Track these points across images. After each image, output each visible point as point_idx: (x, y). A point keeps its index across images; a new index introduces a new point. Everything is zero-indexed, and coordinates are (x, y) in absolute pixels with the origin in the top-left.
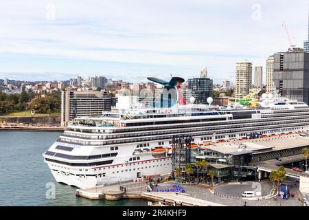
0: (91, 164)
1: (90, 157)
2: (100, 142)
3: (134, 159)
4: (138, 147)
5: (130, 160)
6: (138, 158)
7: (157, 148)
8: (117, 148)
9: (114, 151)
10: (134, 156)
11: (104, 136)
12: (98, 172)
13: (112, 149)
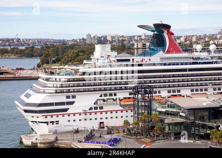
0: (40, 112)
1: (40, 105)
2: (53, 90)
3: (96, 108)
4: (101, 96)
5: (91, 109)
6: (101, 108)
7: (125, 98)
8: (74, 97)
9: (71, 100)
10: (95, 106)
11: (59, 84)
12: (49, 119)
13: (68, 97)
